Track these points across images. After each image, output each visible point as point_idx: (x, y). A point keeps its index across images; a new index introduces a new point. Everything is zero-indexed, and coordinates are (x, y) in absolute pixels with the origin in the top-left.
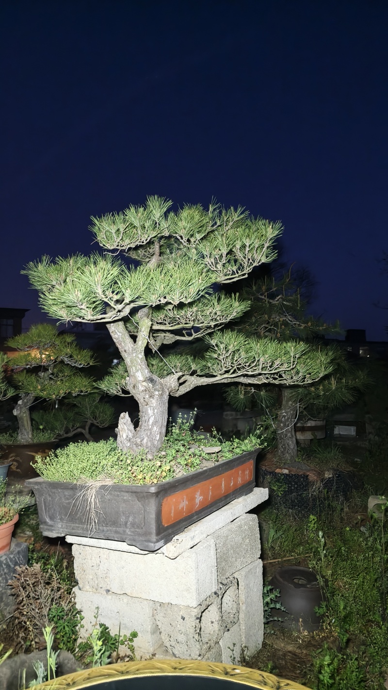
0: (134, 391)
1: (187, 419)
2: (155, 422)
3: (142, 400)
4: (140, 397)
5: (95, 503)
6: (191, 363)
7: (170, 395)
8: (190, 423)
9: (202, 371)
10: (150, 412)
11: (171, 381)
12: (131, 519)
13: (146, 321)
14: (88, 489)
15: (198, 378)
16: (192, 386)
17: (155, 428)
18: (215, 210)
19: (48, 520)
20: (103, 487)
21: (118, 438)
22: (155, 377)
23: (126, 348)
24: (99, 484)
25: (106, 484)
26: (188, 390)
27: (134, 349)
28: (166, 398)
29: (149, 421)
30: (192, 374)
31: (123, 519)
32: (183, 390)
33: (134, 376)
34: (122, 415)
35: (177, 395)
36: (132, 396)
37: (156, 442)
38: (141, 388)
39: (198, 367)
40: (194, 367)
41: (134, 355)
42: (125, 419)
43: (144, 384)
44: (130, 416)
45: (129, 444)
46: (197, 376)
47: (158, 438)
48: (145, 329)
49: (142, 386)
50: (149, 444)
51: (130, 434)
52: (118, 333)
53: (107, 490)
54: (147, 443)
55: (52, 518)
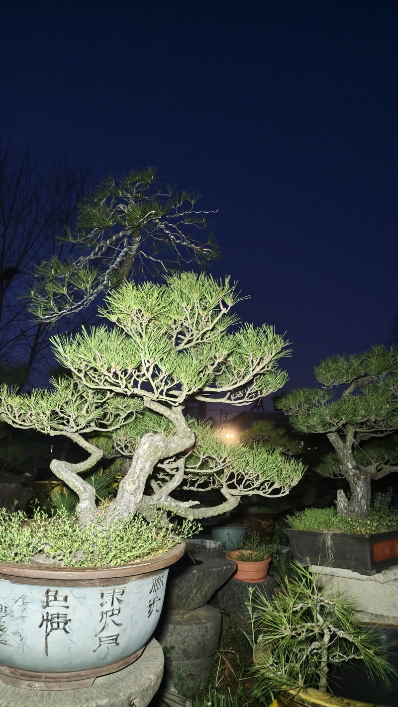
0: (346, 475)
1: (385, 497)
2: (362, 497)
3: (352, 481)
4: (351, 480)
5: (331, 544)
6: (385, 455)
7: (371, 479)
8: (387, 500)
9: (394, 461)
10: (358, 489)
11: (372, 469)
12: (354, 555)
13: (351, 429)
14: (325, 536)
15: (392, 467)
16: (387, 472)
17: (363, 501)
18: (394, 350)
19: (298, 555)
20: (334, 535)
21: (338, 506)
22: (360, 466)
23: (339, 446)
24: (332, 533)
25: (337, 533)
26: (384, 475)
27: (344, 447)
28: (369, 480)
29: (358, 495)
30: (386, 463)
31: (349, 556)
32: (381, 475)
33: (346, 465)
34: (339, 491)
35: (376, 479)
36: (345, 479)
37: (364, 511)
38: (351, 474)
39: (390, 457)
40: (387, 457)
41: (345, 451)
42: (341, 495)
43: (353, 470)
44: (344, 492)
45: (346, 511)
46: (391, 465)
47: (365, 508)
48: (351, 434)
49: (352, 472)
50: (360, 511)
51: (346, 504)
52: (333, 438)
53: (337, 536)
54: (358, 511)
55: (301, 555)
